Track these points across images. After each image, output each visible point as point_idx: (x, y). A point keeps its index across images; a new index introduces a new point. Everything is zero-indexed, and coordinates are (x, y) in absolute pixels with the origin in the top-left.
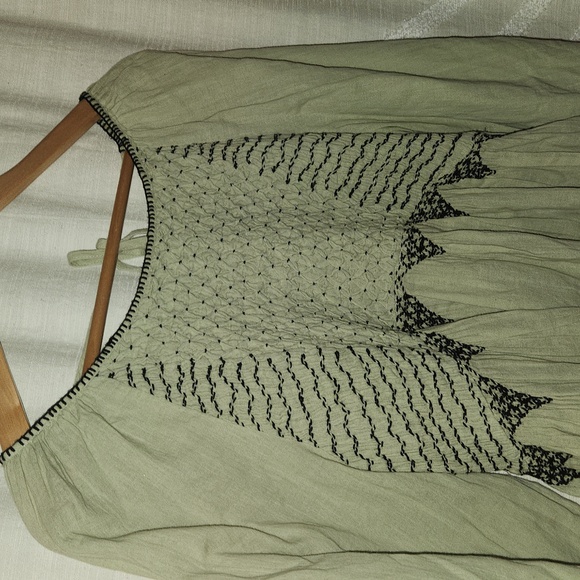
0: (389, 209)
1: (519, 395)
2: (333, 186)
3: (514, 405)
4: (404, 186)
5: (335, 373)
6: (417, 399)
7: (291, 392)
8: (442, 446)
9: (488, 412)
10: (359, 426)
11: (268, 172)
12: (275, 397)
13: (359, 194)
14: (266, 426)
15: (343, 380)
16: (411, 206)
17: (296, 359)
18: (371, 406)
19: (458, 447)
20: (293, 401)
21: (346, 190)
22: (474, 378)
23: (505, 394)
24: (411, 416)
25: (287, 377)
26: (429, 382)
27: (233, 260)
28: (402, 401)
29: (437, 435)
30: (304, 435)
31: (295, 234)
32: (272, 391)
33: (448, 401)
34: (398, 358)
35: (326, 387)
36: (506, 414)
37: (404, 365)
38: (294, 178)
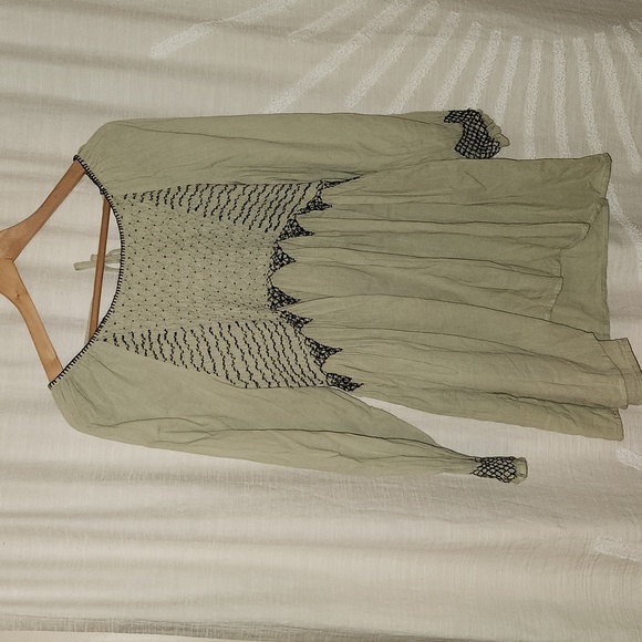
0: (266, 231)
1: (326, 347)
2: (233, 217)
3: (322, 352)
4: (276, 216)
5: (228, 337)
6: (271, 351)
7: (204, 348)
8: (285, 374)
9: (308, 357)
10: (240, 366)
11: (192, 211)
12: (195, 351)
13: (249, 221)
14: (190, 366)
15: (232, 341)
16: (280, 228)
17: (206, 330)
18: (247, 355)
19: (293, 375)
20: (205, 353)
21: (241, 219)
22: (302, 339)
23: (318, 347)
24: (268, 359)
25: (201, 339)
26: (278, 341)
27: (172, 269)
28: (263, 352)
29: (282, 369)
30: (211, 370)
31: (208, 251)
32: (194, 348)
33: (288, 351)
34: (263, 328)
35: (223, 345)
36: (317, 358)
37: (266, 332)
38: (208, 214)
